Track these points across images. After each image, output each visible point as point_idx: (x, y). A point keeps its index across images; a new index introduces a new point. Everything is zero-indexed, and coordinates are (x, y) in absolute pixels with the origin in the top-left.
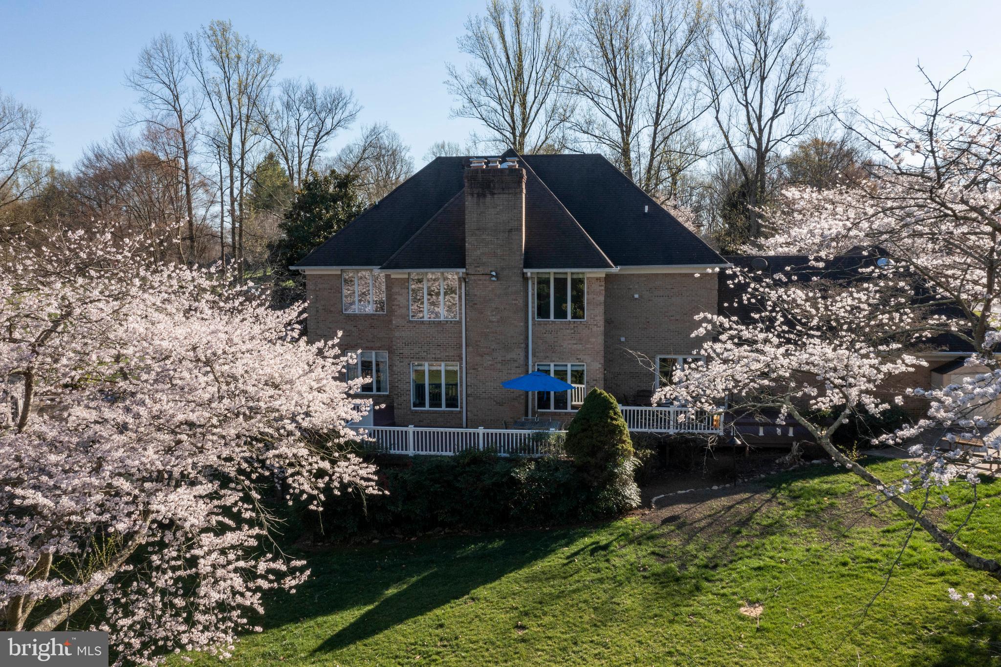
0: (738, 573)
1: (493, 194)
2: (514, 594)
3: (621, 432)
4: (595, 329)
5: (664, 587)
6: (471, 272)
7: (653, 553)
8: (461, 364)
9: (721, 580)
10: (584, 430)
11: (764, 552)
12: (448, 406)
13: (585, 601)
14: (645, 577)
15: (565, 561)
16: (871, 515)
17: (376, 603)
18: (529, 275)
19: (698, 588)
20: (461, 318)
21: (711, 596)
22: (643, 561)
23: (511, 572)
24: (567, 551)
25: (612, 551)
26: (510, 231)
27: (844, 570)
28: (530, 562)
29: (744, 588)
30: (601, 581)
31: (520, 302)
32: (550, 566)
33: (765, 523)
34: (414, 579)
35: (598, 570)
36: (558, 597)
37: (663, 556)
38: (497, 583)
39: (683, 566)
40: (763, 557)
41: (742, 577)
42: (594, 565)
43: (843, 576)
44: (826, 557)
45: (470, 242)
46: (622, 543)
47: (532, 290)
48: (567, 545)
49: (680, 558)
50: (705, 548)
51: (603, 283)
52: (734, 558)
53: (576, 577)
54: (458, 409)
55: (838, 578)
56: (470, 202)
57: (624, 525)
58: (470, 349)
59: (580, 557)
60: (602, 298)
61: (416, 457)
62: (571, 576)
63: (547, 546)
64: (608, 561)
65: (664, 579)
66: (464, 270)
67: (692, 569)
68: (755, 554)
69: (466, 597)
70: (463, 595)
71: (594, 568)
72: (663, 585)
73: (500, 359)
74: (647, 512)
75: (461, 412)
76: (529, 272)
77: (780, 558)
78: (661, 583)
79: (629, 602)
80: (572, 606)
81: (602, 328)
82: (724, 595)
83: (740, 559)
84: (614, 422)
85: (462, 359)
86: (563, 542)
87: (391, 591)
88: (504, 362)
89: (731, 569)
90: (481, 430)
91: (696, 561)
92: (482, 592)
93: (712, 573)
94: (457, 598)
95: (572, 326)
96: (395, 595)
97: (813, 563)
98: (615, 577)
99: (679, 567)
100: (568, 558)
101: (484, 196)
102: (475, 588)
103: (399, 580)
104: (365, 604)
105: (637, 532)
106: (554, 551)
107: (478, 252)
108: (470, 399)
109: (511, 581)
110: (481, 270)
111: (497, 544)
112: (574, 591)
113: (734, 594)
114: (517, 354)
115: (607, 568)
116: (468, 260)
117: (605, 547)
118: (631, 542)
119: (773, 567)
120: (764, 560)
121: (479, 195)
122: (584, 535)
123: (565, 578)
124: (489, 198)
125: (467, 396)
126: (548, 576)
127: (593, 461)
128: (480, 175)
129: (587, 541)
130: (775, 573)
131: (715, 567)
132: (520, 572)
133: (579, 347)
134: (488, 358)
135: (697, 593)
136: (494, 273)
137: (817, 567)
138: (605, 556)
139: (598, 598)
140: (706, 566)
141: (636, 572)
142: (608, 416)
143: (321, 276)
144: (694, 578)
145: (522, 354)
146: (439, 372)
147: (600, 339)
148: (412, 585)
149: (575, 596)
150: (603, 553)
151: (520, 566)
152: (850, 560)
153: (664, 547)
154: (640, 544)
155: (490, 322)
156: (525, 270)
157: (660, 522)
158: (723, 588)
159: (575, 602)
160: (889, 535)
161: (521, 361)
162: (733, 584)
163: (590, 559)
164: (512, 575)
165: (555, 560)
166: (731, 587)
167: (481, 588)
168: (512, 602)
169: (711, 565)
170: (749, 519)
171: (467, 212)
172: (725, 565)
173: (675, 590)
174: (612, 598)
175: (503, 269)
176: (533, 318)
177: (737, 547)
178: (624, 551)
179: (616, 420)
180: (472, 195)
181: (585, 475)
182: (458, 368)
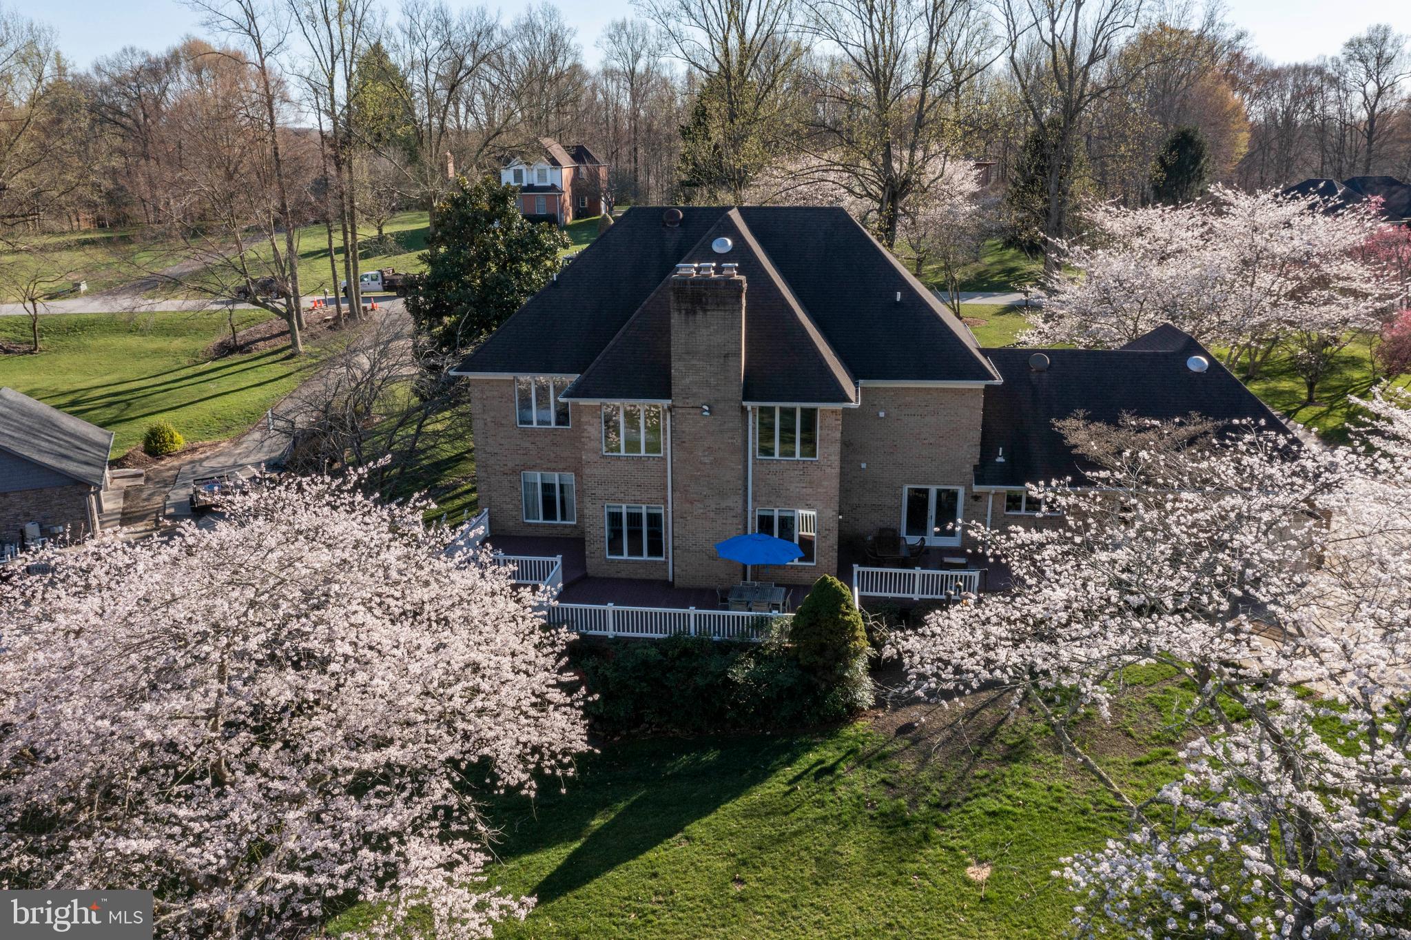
0: (971, 818)
1: (705, 311)
2: (731, 834)
3: (854, 629)
4: (828, 470)
5: (891, 833)
6: (676, 404)
7: (883, 781)
8: (666, 508)
9: (952, 827)
10: (811, 625)
11: (1002, 788)
12: (650, 554)
13: (807, 849)
14: (872, 817)
15: (787, 789)
16: (1129, 735)
17: (583, 839)
18: (749, 408)
19: (926, 837)
20: (666, 454)
21: (939, 850)
22: (872, 793)
23: (727, 802)
24: (790, 772)
25: (839, 776)
26: (726, 356)
27: (1081, 821)
28: (749, 787)
29: (974, 841)
30: (824, 819)
31: (738, 441)
32: (771, 794)
33: (1010, 742)
34: (621, 806)
35: (821, 804)
36: (779, 841)
37: (893, 786)
38: (713, 816)
39: (913, 803)
40: (1000, 796)
41: (974, 825)
42: (818, 796)
43: (1080, 829)
44: (1068, 801)
45: (677, 368)
46: (850, 764)
47: (753, 423)
48: (789, 763)
49: (911, 791)
50: (940, 777)
51: (840, 417)
52: (970, 795)
53: (797, 814)
54: (663, 559)
55: (1074, 832)
56: (676, 319)
57: (854, 733)
58: (677, 494)
59: (803, 783)
60: (838, 435)
61: (617, 640)
62: (793, 811)
63: (767, 763)
64: (833, 790)
65: (893, 822)
66: (669, 402)
67: (923, 808)
68: (992, 791)
69: (680, 835)
70: (677, 832)
71: (818, 801)
72: (891, 830)
73: (713, 507)
74: (881, 715)
75: (666, 563)
76: (749, 405)
77: (1018, 798)
78: (888, 827)
79: (853, 852)
80: (793, 854)
81: (838, 470)
82: (952, 849)
83: (976, 796)
84: (847, 618)
85: (666, 501)
86: (785, 757)
87: (597, 823)
88: (719, 511)
89: (964, 812)
90: (692, 611)
91: (929, 797)
92: (696, 829)
93: (944, 816)
94: (671, 836)
95: (801, 467)
96: (602, 828)
97: (1052, 808)
98: (840, 815)
99: (909, 804)
100: (790, 783)
101: (695, 313)
102: (688, 824)
103: (605, 805)
104: (572, 840)
105: (869, 747)
106: (774, 771)
107: (687, 381)
108: (678, 552)
109: (728, 815)
110: (691, 402)
111: (711, 756)
112: (796, 834)
113: (963, 848)
114: (734, 502)
115: (832, 801)
116: (675, 390)
117: (831, 770)
118: (860, 762)
119: (1009, 812)
120: (1001, 801)
121: (687, 313)
122: (809, 748)
123: (786, 814)
124: (700, 316)
125: (673, 549)
126: (767, 811)
127: (821, 661)
128: (689, 287)
129: (812, 757)
130: (1010, 822)
131: (948, 806)
132: (738, 802)
133: (809, 491)
134: (700, 505)
135: (924, 844)
136: (706, 407)
137: (1055, 815)
138: (831, 782)
139: (821, 845)
140: (938, 806)
141: (862, 808)
142: (839, 611)
143: (488, 382)
144: (923, 822)
145: (740, 502)
146: (640, 515)
147: (835, 483)
148: (620, 815)
149: (796, 841)
150: (829, 778)
151: (737, 795)
152: (1091, 806)
153: (895, 772)
154: (869, 767)
155: (701, 463)
156: (744, 403)
157: (893, 732)
158: (953, 838)
159: (797, 848)
160: (1141, 769)
161: (739, 510)
162: (963, 834)
163: (814, 787)
164: (728, 805)
165: (773, 787)
166: (961, 838)
167: (695, 824)
168: (729, 846)
169: (944, 803)
170: (994, 733)
171: (673, 332)
172: (959, 805)
173: (902, 839)
174: (835, 845)
175: (717, 401)
176: (754, 456)
177: (975, 777)
178: (851, 777)
179: (848, 614)
180: (679, 311)
181: (813, 678)
182: (662, 511)
